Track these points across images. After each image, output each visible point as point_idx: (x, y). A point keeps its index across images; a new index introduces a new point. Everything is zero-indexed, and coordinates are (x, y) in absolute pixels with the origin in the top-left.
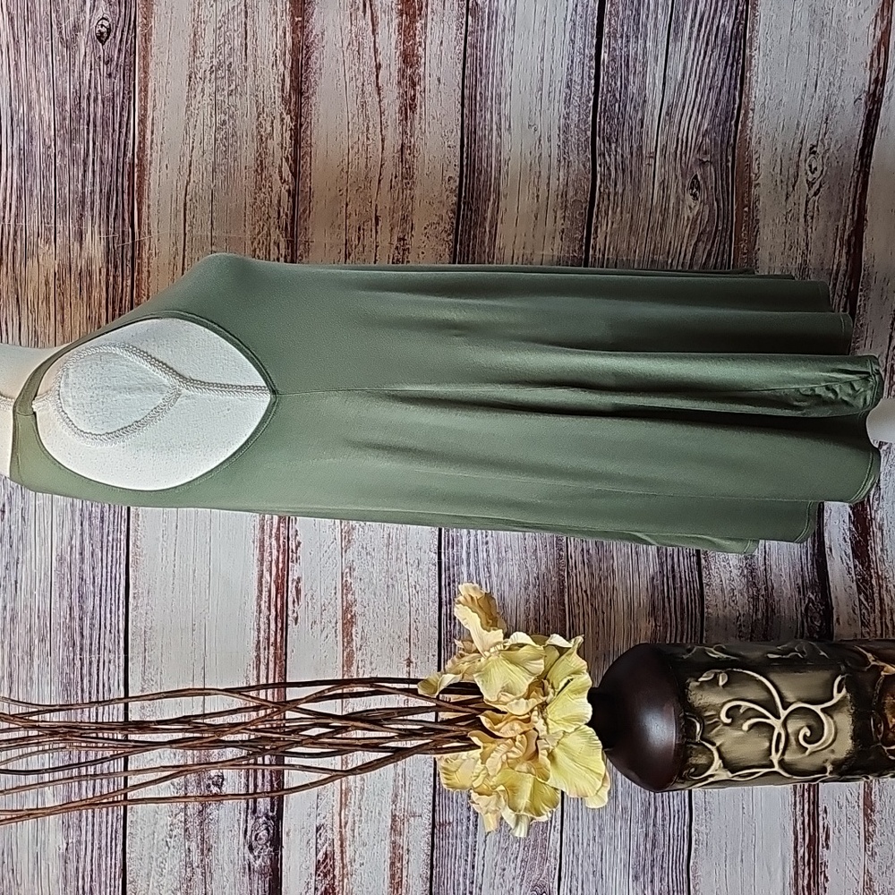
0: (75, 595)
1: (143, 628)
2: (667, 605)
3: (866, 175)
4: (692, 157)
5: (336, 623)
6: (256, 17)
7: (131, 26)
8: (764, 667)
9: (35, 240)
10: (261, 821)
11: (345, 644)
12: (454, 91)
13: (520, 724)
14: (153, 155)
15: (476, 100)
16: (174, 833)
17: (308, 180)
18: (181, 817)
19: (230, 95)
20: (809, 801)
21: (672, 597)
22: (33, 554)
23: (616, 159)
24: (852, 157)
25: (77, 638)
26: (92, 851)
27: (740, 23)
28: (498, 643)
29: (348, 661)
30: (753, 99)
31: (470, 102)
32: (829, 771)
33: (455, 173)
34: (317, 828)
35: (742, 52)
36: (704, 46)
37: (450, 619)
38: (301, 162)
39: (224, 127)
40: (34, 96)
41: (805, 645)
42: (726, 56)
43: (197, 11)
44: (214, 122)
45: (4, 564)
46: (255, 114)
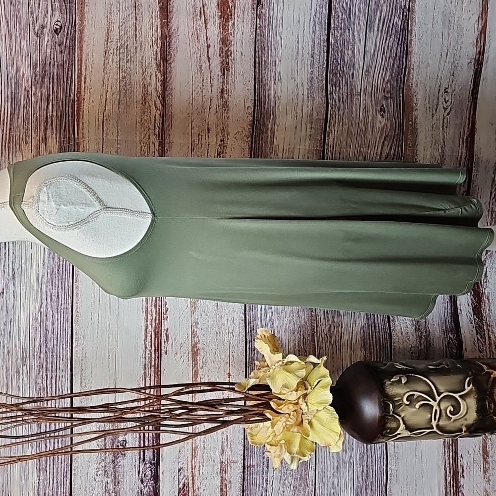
0: (43, 339)
1: (81, 357)
2: (371, 341)
3: (475, 104)
4: (380, 95)
5: (189, 353)
6: (141, 20)
7: (73, 25)
8: (427, 373)
9: (21, 142)
10: (147, 466)
11: (194, 366)
12: (250, 59)
13: (292, 406)
14: (85, 96)
15: (262, 64)
16: (99, 473)
17: (170, 108)
18: (103, 464)
19: (127, 62)
20: (452, 451)
21: (374, 337)
22: (20, 316)
23: (339, 96)
24: (467, 94)
25: (44, 363)
26: (53, 484)
27: (405, 22)
28: (280, 361)
29: (196, 375)
30: (413, 63)
31: (259, 64)
32: (464, 431)
33: (251, 105)
34: (179, 470)
35: (406, 37)
36: (386, 34)
37: (252, 351)
38: (167, 99)
39: (124, 80)
40: (20, 63)
41: (448, 361)
42: (398, 40)
43: (109, 17)
44: (118, 77)
45: (3, 322)
46: (141, 72)
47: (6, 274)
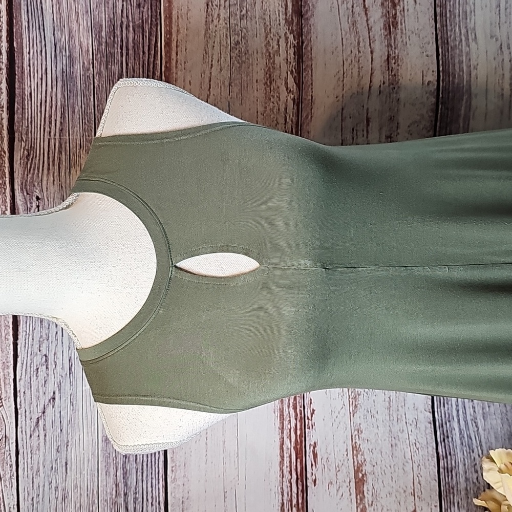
0: (120, 473)
1: (181, 498)
5: (350, 482)
9: (78, 151)
11: (359, 501)
12: (428, 9)
14: (178, 74)
15: (446, 16)
17: (310, 89)
19: (242, 18)
31: (441, 17)
33: (433, 79)
37: (448, 472)
38: (304, 74)
39: (238, 47)
40: (74, 25)
44: (229, 42)
45: (56, 447)
46: (263, 34)
47: (58, 368)
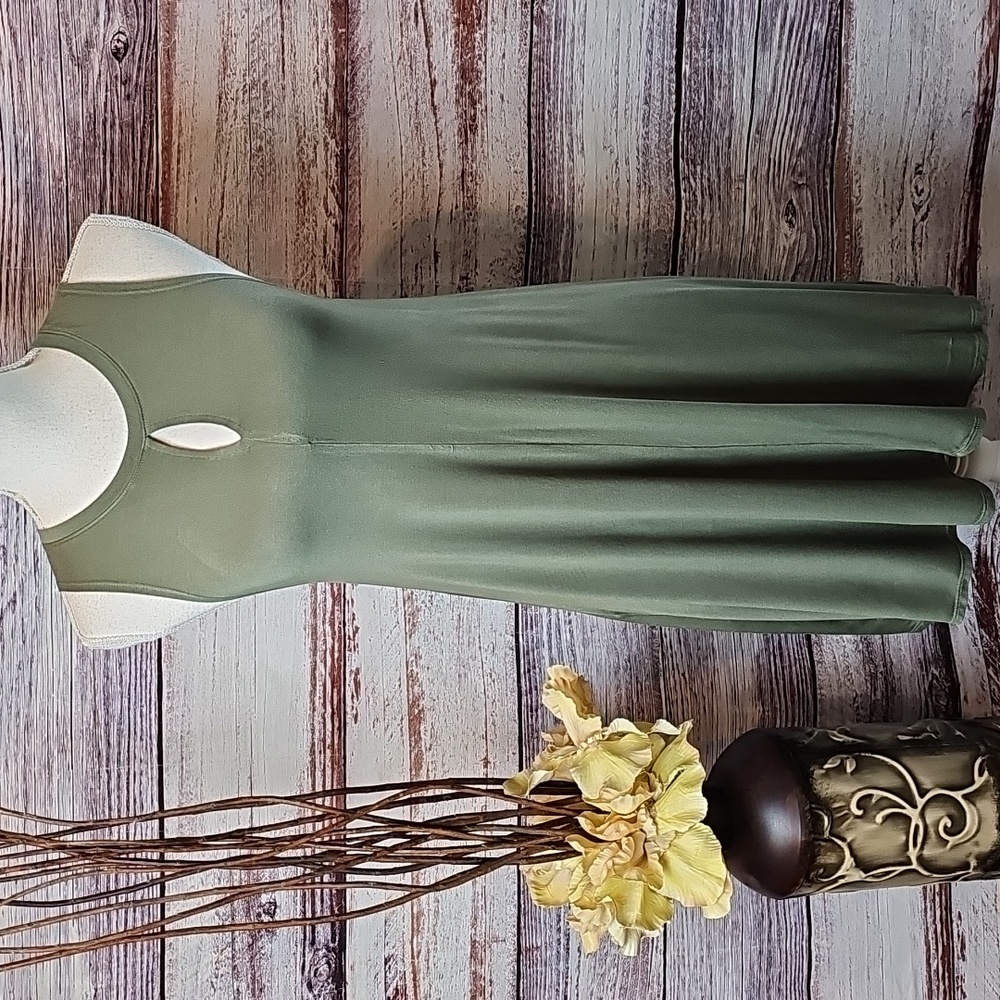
0: (100, 697)
1: (179, 733)
2: (774, 686)
3: (978, 197)
4: (786, 180)
5: (402, 719)
6: (294, 29)
7: (152, 41)
8: (895, 751)
9: (46, 286)
10: (321, 953)
11: (413, 744)
12: (520, 109)
13: (626, 825)
14: (180, 188)
15: (543, 119)
16: (221, 972)
17: (357, 212)
18: (228, 952)
19: (266, 116)
20: (941, 906)
21: (780, 677)
22: (50, 650)
23: (702, 183)
24: (961, 178)
25: (103, 746)
27: (834, 30)
28: (596, 732)
29: (417, 764)
30: (851, 114)
31: (537, 120)
32: (972, 867)
33: (523, 203)
34: (386, 959)
35: (837, 62)
36: (795, 55)
37: (532, 711)
38: (349, 192)
39: (260, 154)
40: (42, 121)
41: (937, 724)
42: (820, 66)
43: (226, 23)
44: (248, 148)
45: (16, 663)
46: (295, 138)
47: (20, 563)
